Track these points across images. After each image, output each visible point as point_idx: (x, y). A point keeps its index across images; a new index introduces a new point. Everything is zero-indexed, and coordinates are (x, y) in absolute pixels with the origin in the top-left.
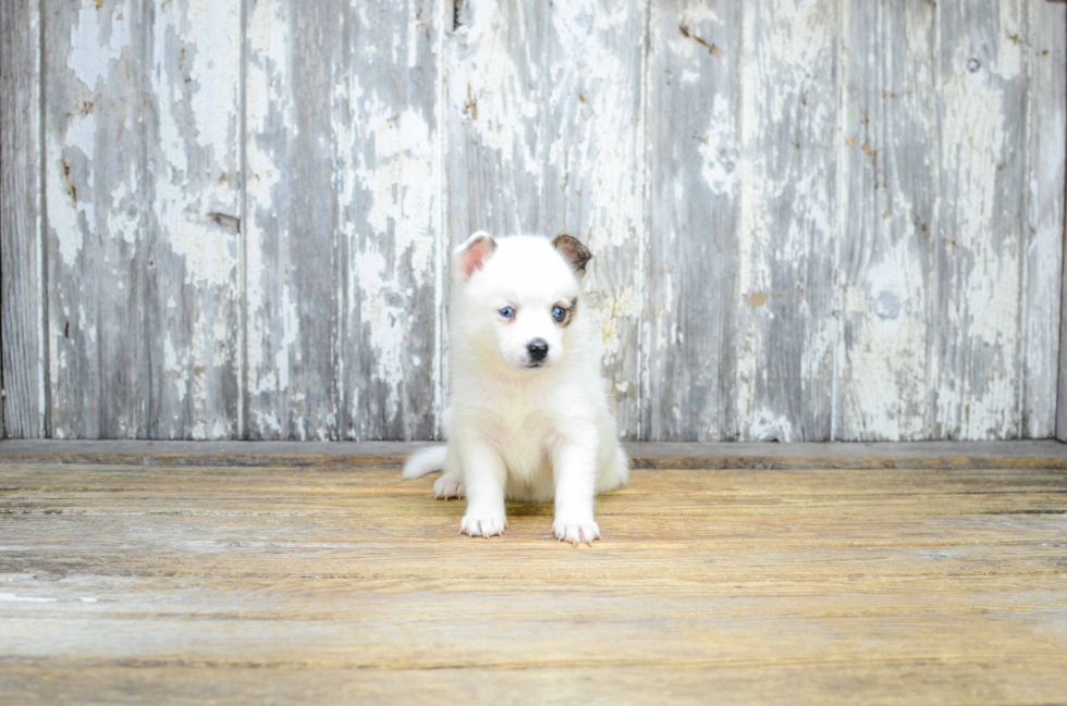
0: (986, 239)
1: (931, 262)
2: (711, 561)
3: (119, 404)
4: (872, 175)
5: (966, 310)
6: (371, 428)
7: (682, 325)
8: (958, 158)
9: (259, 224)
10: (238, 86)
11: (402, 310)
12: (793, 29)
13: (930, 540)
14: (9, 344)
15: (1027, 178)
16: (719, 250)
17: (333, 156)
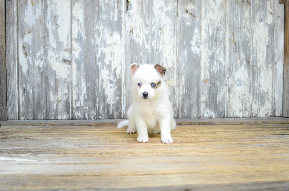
0: (264, 65)
1: (250, 71)
2: (204, 148)
3: (38, 110)
4: (235, 49)
5: (259, 84)
6: (105, 116)
7: (187, 88)
8: (257, 44)
9: (75, 63)
10: (70, 26)
11: (114, 85)
12: (215, 11)
13: (258, 142)
14: (9, 95)
15: (274, 49)
16: (196, 68)
17: (95, 44)
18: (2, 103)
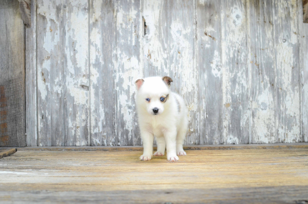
0: (290, 88)
1: (275, 94)
2: (211, 166)
3: (57, 137)
4: (258, 71)
5: (285, 107)
6: (124, 142)
7: (208, 113)
8: (281, 66)
9: (94, 88)
10: (88, 51)
11: (132, 110)
12: (235, 33)
14: (28, 121)
15: (300, 71)
16: (217, 92)
17: (113, 69)
18: (21, 129)
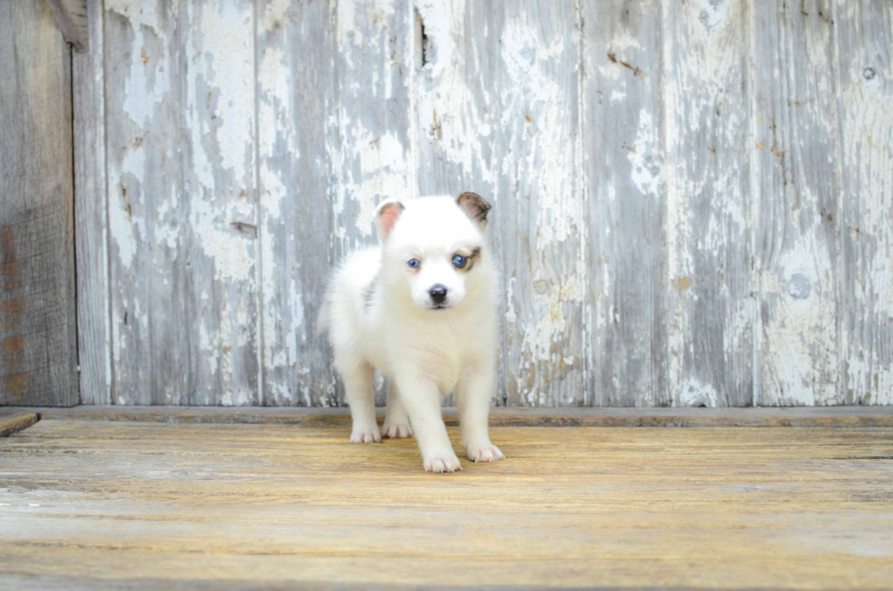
0: (887, 226)
1: (838, 248)
2: (549, 490)
3: (166, 377)
4: (781, 173)
5: (872, 289)
7: (618, 307)
8: (858, 156)
9: (270, 231)
10: (253, 120)
12: (705, 51)
13: (758, 478)
14: (84, 330)
16: (648, 242)
17: (328, 174)
